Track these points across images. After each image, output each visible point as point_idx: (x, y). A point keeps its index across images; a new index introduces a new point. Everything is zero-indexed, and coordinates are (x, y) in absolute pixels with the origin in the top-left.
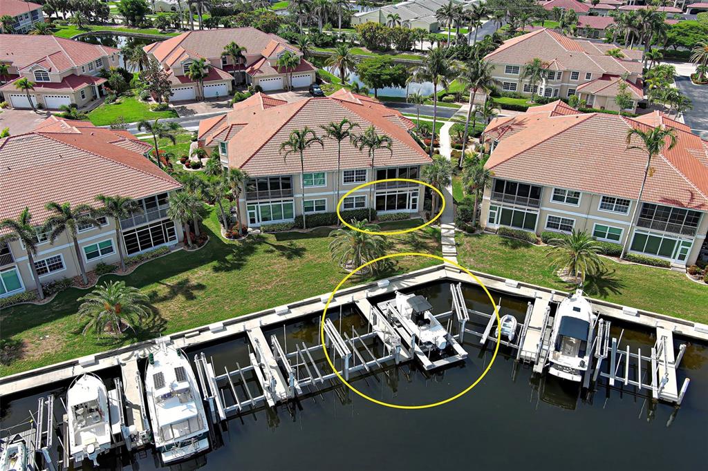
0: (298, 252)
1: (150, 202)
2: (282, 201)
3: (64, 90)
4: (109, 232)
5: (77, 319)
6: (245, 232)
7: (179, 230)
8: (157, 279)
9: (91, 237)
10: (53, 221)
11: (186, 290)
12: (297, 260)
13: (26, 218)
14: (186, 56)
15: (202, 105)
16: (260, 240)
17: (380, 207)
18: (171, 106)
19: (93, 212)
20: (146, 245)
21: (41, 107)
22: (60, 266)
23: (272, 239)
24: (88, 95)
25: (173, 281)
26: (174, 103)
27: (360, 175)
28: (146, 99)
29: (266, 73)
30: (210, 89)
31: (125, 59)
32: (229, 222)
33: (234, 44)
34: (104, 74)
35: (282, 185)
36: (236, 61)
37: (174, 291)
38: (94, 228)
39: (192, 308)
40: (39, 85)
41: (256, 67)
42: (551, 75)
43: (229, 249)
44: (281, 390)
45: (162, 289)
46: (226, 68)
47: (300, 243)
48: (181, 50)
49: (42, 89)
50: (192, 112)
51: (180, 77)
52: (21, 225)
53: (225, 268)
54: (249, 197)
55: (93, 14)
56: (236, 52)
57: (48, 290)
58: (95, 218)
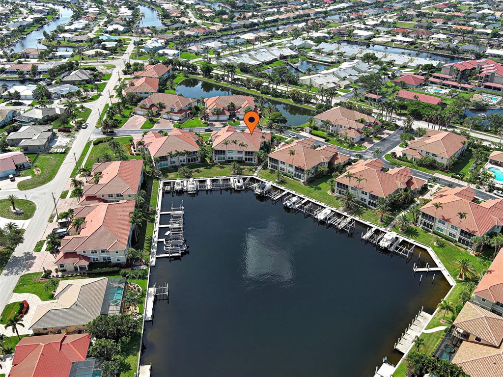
0: (223, 168)
1: (194, 152)
2: (222, 156)
3: (178, 115)
4: (185, 157)
5: (178, 173)
6: (213, 162)
7: (199, 159)
8: (193, 168)
9: (182, 158)
10: (176, 154)
11: (198, 171)
12: (222, 169)
13: (171, 152)
14: (215, 107)
15: (218, 123)
16: (216, 164)
17: (246, 160)
18: (208, 122)
19: (183, 153)
20: (192, 161)
21: (171, 119)
22: (175, 163)
23: (219, 164)
24: (184, 116)
25: (196, 169)
26: (210, 121)
27: (241, 152)
28: (201, 119)
29: (241, 114)
30: (222, 118)
31: (198, 102)
32: (211, 159)
33: (232, 103)
34: (190, 109)
35: (223, 152)
36: (232, 108)
37: (196, 171)
38: (182, 156)
39: (199, 174)
40: (171, 112)
41: (239, 111)
42: (333, 125)
43: (209, 165)
44: (209, 188)
45: (193, 170)
46: (229, 110)
47: (224, 166)
48: (215, 103)
49: (172, 114)
50: (214, 125)
51: (213, 113)
52: (170, 154)
53: (207, 168)
54: (216, 154)
55: (191, 69)
56: (233, 105)
57: (173, 167)
58: (183, 154)
